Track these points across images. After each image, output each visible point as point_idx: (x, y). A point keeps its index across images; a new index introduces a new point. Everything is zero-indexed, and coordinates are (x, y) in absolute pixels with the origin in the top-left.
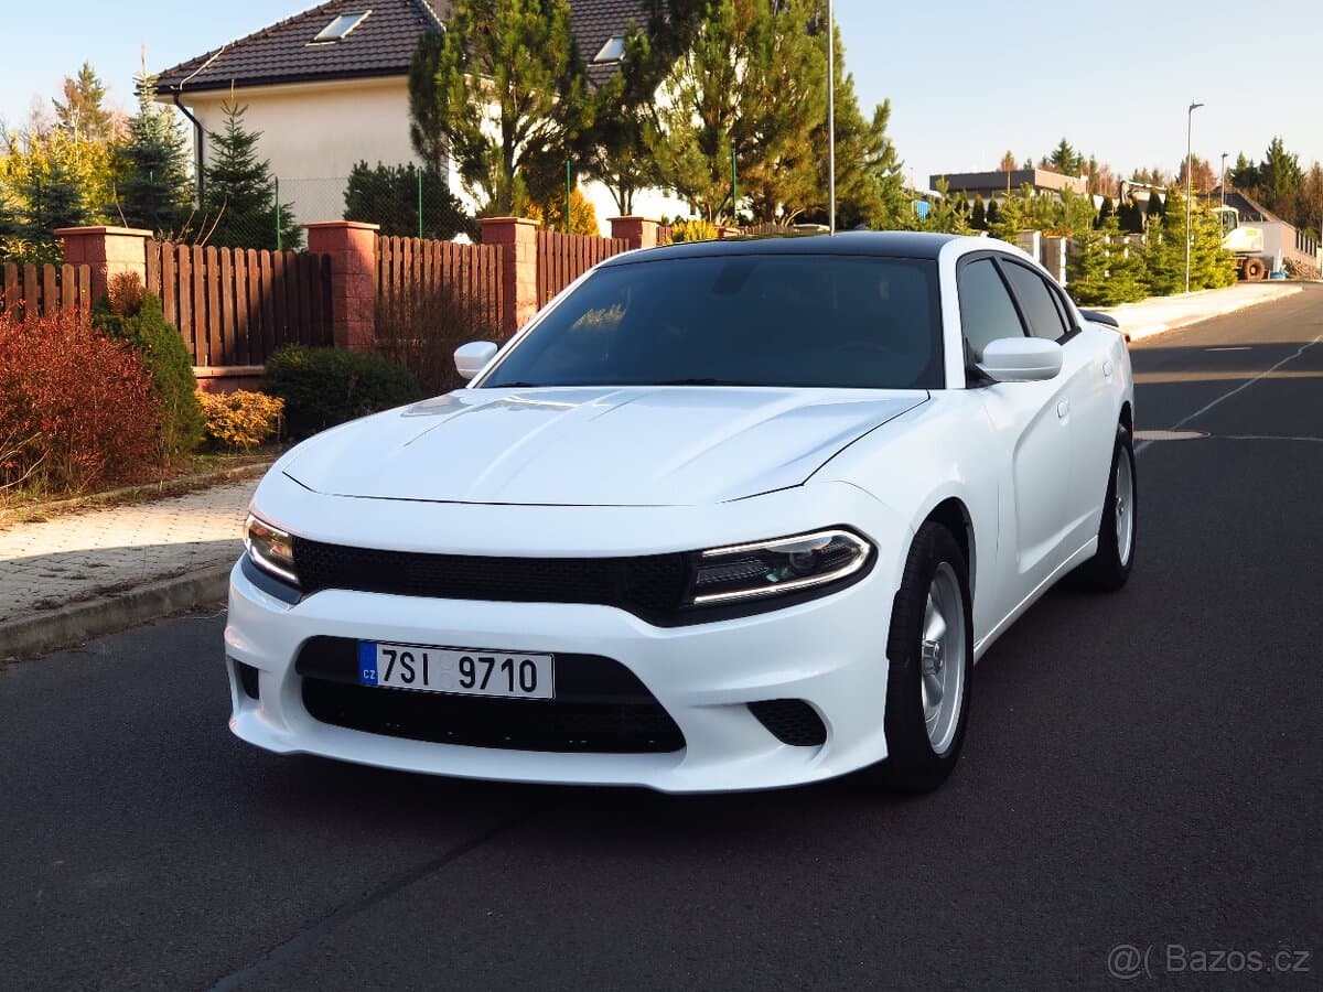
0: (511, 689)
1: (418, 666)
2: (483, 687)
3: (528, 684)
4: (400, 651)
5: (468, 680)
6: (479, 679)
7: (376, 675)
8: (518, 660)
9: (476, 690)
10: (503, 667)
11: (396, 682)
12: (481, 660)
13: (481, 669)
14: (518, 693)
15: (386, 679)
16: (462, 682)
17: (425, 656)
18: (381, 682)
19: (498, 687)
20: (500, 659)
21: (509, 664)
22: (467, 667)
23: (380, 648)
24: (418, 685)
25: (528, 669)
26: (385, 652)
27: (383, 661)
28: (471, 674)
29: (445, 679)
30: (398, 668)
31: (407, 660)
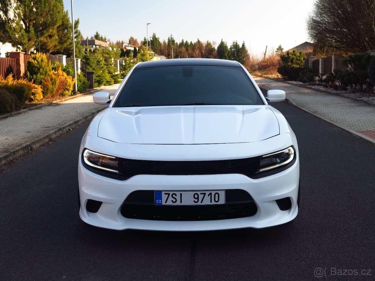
0: (211, 202)
1: (178, 198)
2: (202, 202)
3: (217, 200)
4: (171, 193)
5: (196, 200)
6: (200, 199)
7: (161, 201)
8: (213, 193)
9: (199, 203)
10: (209, 195)
11: (169, 203)
12: (201, 194)
13: (201, 197)
14: (213, 203)
15: (166, 202)
16: (194, 201)
17: (181, 194)
18: (164, 203)
19: (207, 201)
20: (207, 193)
21: (211, 194)
22: (196, 196)
23: (163, 193)
24: (178, 203)
25: (217, 195)
26: (165, 194)
27: (164, 197)
28: (198, 198)
29: (188, 201)
30: (170, 198)
31: (174, 196)
